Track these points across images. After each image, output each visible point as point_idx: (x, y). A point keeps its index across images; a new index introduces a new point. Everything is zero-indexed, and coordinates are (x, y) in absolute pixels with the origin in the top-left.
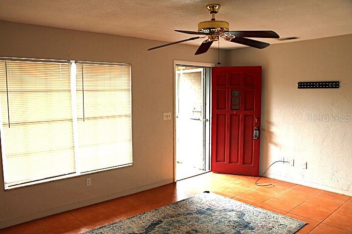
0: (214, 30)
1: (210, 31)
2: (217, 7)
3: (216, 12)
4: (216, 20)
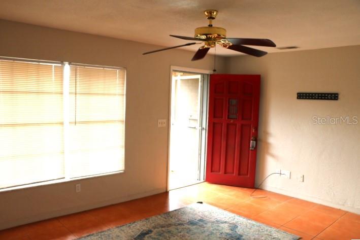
0: (210, 36)
1: (207, 37)
2: (215, 13)
3: (214, 18)
4: (213, 26)
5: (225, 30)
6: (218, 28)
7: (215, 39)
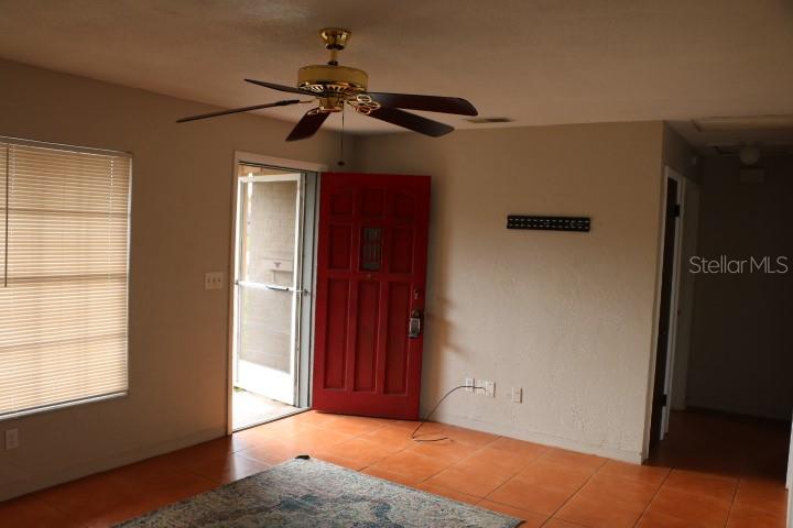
0: (334, 87)
1: (325, 87)
2: (344, 36)
3: (341, 48)
4: (340, 64)
5: (364, 73)
6: (350, 69)
7: (343, 94)
